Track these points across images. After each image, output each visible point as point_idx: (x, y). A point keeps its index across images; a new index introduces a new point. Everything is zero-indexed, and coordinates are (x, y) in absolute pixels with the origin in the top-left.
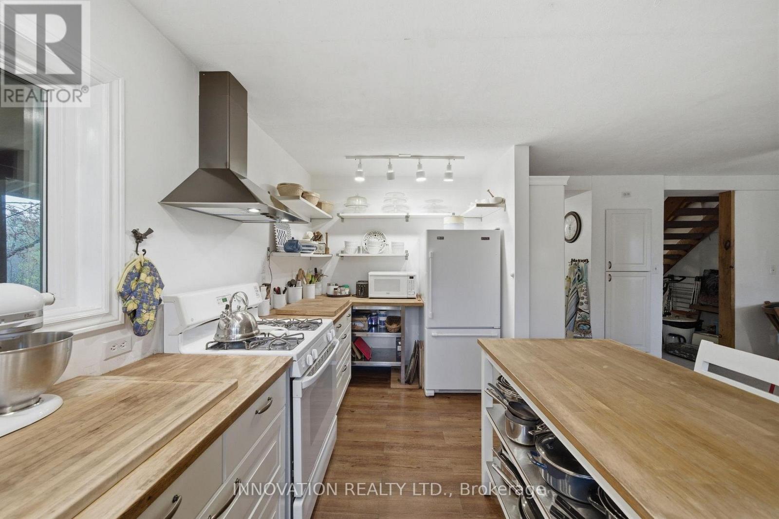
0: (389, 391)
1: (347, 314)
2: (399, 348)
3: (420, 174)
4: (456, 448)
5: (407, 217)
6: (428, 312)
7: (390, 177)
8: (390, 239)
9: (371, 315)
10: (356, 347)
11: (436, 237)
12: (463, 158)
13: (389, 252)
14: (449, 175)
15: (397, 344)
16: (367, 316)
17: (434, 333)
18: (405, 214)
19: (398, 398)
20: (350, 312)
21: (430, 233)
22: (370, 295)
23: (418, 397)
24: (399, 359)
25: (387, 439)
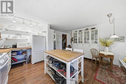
0: (23, 67)
1: (10, 52)
2: (26, 57)
3: (31, 24)
4: (40, 70)
5: (27, 32)
6: (33, 49)
7: (24, 23)
8: (23, 36)
9: (17, 52)
10: (13, 60)
11: (35, 36)
12: (39, 24)
13: (22, 38)
14: (37, 26)
15: (25, 56)
16: (16, 52)
17: (34, 53)
18: (27, 31)
19: (26, 67)
20: (11, 51)
21: (33, 35)
22: (17, 47)
23: (31, 65)
24: (26, 59)
25: (24, 75)
